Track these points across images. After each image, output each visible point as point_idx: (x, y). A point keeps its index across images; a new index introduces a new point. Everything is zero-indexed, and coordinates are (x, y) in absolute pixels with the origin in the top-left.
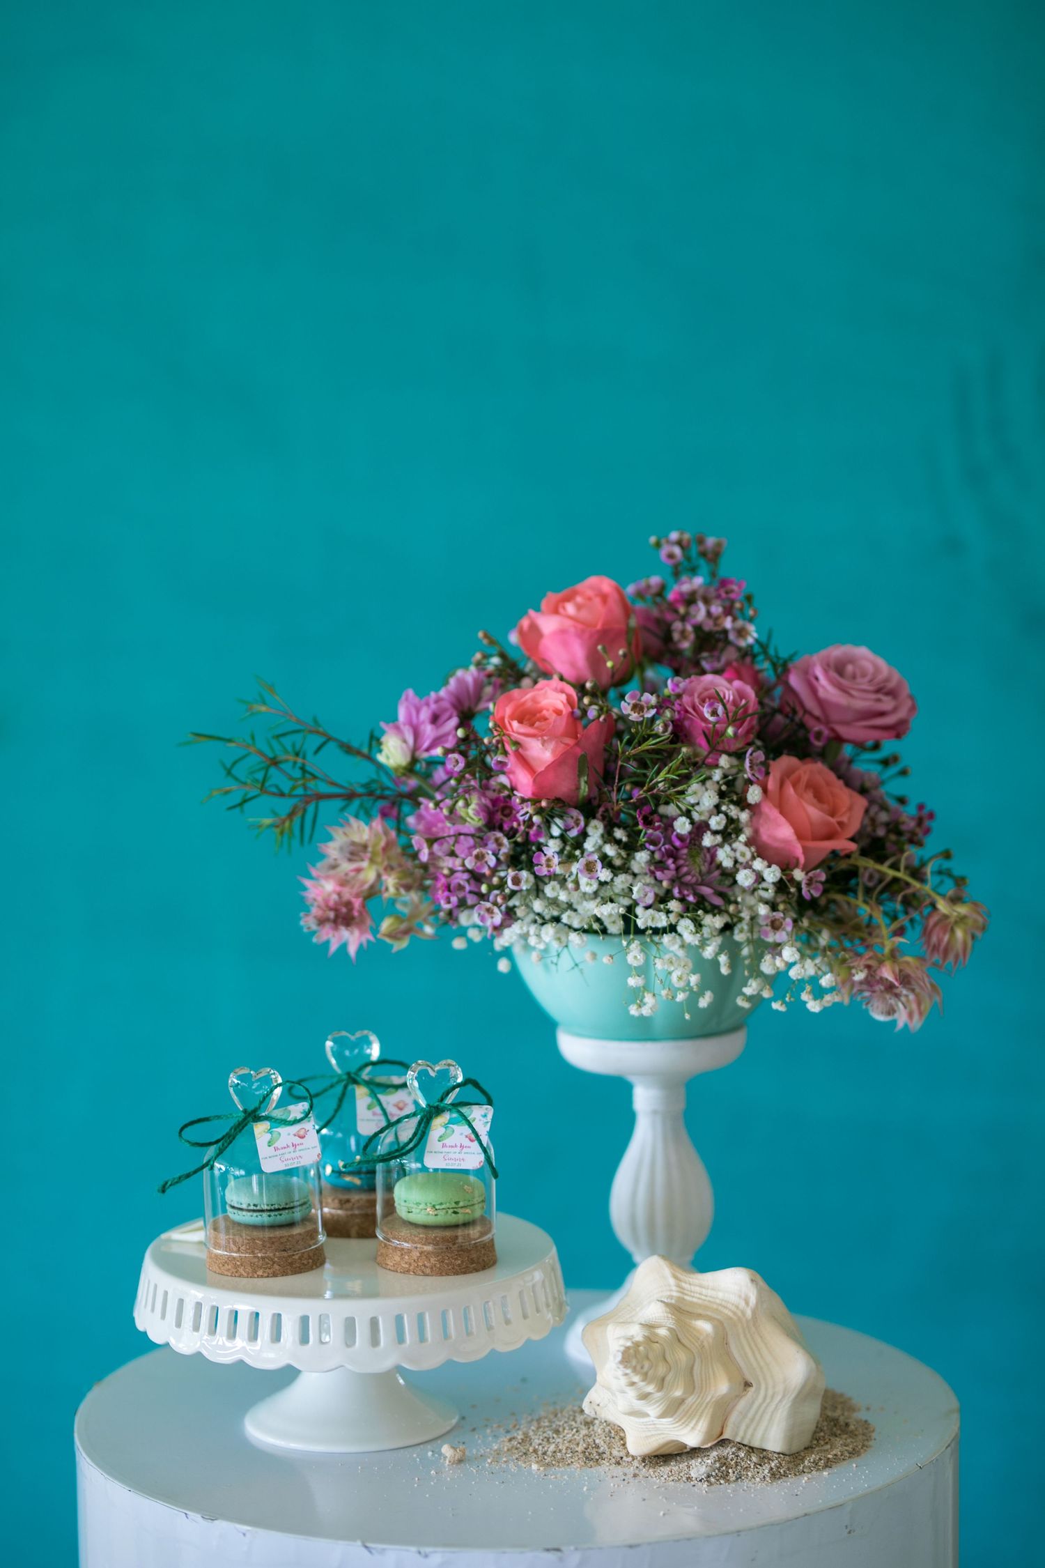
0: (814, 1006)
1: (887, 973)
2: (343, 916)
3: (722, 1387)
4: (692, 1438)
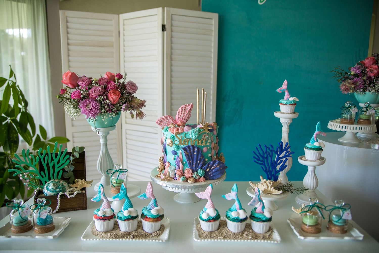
2: (346, 90)
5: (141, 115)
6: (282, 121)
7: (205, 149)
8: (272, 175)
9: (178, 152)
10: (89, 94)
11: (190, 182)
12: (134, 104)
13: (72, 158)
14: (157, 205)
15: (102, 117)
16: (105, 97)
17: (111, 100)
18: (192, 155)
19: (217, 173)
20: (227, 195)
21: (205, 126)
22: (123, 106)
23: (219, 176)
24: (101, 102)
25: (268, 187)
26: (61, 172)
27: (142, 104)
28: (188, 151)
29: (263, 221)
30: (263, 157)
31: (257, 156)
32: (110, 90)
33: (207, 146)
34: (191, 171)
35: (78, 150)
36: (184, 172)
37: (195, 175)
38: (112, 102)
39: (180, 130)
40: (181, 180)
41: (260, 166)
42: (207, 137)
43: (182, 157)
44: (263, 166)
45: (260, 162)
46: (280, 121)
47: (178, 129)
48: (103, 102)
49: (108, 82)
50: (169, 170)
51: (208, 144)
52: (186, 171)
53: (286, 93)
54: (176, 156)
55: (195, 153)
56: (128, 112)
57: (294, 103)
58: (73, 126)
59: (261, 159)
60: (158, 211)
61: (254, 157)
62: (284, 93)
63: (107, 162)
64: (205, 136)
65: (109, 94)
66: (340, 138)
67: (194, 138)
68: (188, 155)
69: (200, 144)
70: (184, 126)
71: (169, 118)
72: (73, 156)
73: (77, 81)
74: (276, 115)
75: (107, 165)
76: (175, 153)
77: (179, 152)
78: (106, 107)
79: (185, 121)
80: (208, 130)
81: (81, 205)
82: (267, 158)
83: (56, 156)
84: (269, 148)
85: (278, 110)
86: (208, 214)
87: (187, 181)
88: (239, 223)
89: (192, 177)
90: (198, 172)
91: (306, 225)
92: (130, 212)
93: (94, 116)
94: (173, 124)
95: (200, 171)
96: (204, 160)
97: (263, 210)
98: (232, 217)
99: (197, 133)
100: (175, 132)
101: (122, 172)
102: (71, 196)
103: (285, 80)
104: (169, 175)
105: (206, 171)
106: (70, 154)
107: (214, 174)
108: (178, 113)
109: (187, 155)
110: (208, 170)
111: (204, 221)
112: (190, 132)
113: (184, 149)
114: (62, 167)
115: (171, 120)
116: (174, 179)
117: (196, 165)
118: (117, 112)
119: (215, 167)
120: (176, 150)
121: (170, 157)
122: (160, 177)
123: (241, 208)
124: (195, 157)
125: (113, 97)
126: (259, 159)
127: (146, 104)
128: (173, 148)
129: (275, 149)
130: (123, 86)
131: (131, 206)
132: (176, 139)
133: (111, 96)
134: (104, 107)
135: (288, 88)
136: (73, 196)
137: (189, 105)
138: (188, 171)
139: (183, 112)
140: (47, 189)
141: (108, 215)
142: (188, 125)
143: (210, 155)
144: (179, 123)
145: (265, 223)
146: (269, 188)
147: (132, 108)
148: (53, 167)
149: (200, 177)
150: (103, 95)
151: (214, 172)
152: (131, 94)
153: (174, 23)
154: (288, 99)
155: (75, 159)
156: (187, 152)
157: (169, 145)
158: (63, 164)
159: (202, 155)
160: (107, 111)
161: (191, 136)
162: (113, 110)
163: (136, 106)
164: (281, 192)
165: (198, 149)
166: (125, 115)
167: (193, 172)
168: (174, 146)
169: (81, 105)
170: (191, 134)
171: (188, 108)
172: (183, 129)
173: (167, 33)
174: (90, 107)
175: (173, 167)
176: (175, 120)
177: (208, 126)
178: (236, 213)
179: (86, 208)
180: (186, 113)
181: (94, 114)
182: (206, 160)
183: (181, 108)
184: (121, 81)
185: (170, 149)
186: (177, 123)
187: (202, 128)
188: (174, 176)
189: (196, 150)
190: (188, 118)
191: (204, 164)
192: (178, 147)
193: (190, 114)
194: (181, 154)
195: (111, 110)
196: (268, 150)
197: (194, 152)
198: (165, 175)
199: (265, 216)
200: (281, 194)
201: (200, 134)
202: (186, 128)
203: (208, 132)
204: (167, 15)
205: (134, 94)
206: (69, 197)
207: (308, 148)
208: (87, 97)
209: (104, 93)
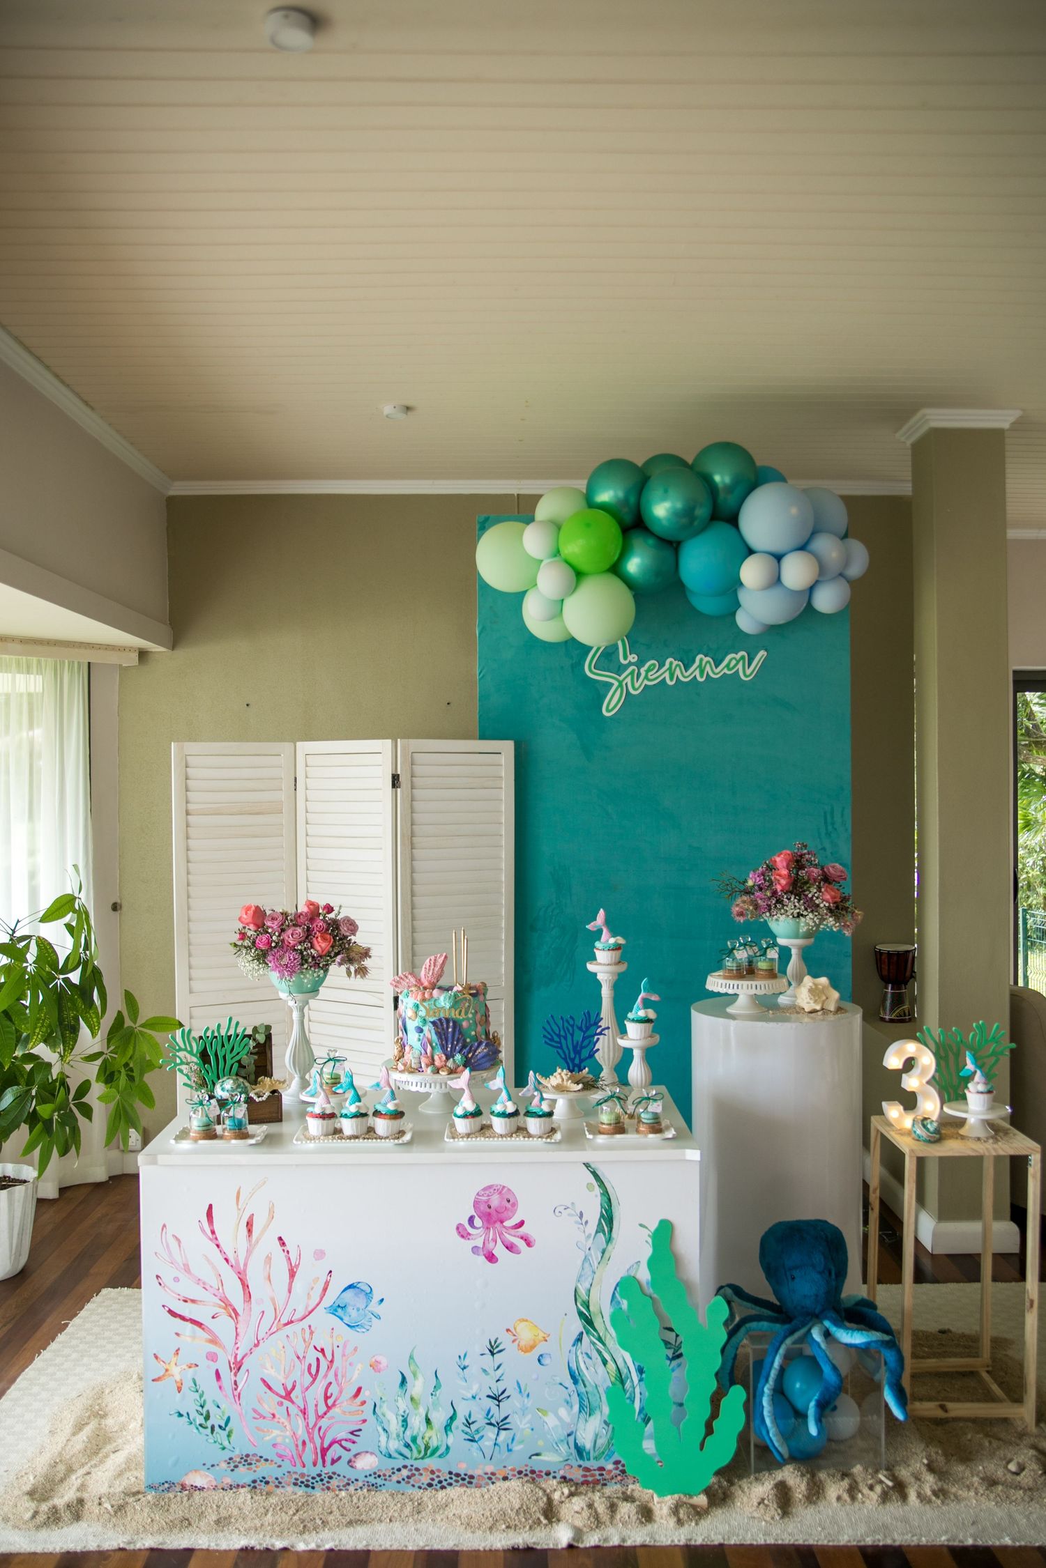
0: (835, 930)
1: (848, 923)
2: (741, 914)
3: (824, 998)
4: (818, 1008)
5: (362, 971)
6: (600, 977)
7: (465, 1024)
8: (575, 1065)
9: (424, 1028)
10: (283, 941)
11: (443, 1073)
12: (353, 955)
13: (252, 1044)
14: (394, 1098)
15: (302, 976)
16: (309, 945)
17: (319, 948)
18: (446, 1033)
19: (484, 1060)
20: (491, 1082)
21: (464, 988)
22: (338, 959)
23: (488, 1064)
24: (301, 953)
25: (563, 1080)
26: (236, 1065)
27: (366, 954)
28: (439, 1026)
29: (540, 1116)
30: (559, 1036)
31: (549, 1033)
32: (315, 934)
33: (468, 1019)
34: (444, 1058)
35: (262, 1030)
36: (433, 1060)
37: (450, 1063)
38: (320, 952)
39: (426, 996)
40: (429, 1070)
41: (555, 1050)
42: (467, 1004)
43: (430, 1037)
44: (560, 1051)
45: (553, 1043)
46: (598, 977)
47: (424, 993)
48: (305, 953)
49: (312, 920)
50: (410, 1057)
51: (470, 1016)
52: (436, 1058)
53: (605, 930)
54: (422, 1035)
55: (450, 1030)
56: (344, 968)
57: (617, 947)
58: (191, 992)
59: (556, 1039)
60: (396, 1105)
61: (545, 1036)
62: (600, 932)
63: (304, 1051)
64: (464, 1004)
65: (314, 939)
66: (730, 1007)
67: (448, 1006)
68: (440, 1033)
69: (458, 1016)
70: (433, 989)
71: (410, 977)
72: (254, 1040)
73: (264, 919)
74: (591, 967)
75: (305, 1058)
76: (420, 1030)
77: (426, 1029)
78: (310, 960)
79: (435, 981)
80: (471, 994)
81: (274, 1115)
82: (566, 1038)
83: (229, 1040)
84: (568, 1022)
85: (593, 958)
86: (464, 1108)
87: (438, 1072)
88: (507, 1119)
89: (445, 1066)
90: (456, 1058)
91: (603, 1123)
92: (358, 1107)
93: (291, 975)
94: (416, 986)
95: (458, 1057)
96: (465, 1041)
97: (540, 1102)
98: (496, 1112)
99: (452, 998)
100: (419, 997)
101: (339, 1061)
102: (260, 1099)
103: (601, 910)
104: (411, 1064)
105: (466, 1057)
106: (249, 1036)
107: (479, 1062)
108: (423, 969)
109: (438, 1033)
110: (470, 1055)
111: (459, 1117)
112: (442, 998)
113: (434, 1023)
114: (237, 1058)
115: (413, 980)
116: (419, 1070)
117: (451, 1048)
118: (326, 969)
119: (482, 1050)
120: (421, 1025)
121: (413, 1038)
122: (397, 1069)
123: (510, 1099)
124: (450, 1036)
125: (321, 945)
126: (552, 1040)
127: (372, 953)
128: (418, 1022)
129: (578, 1023)
130: (335, 924)
131: (360, 1101)
132: (421, 1008)
133: (318, 943)
134: (306, 961)
135: (607, 922)
136: (264, 1098)
137: (441, 955)
138: (439, 1057)
139: (432, 967)
140: (223, 1089)
141: (328, 1112)
142: (440, 988)
143: (473, 1033)
144: (426, 984)
145: (543, 1119)
146: (565, 1083)
147: (350, 960)
148: (224, 1057)
149: (459, 1066)
150: (304, 942)
151: (480, 1059)
152: (346, 937)
153: (418, 770)
154: (607, 939)
155: (258, 1045)
156: (437, 1027)
157: (410, 1018)
158: (238, 1053)
159: (460, 1033)
160: (311, 967)
161: (443, 1004)
162: (321, 965)
163: (357, 957)
164: (580, 1086)
165: (455, 1022)
166: (337, 971)
167: (448, 1059)
168: (418, 1019)
169: (270, 958)
170: (444, 1001)
171: (440, 961)
172: (431, 994)
173: (402, 792)
174: (285, 961)
175: (417, 1053)
176: (420, 980)
177: (471, 988)
178: (502, 1105)
179: (281, 1120)
180: (437, 969)
181: (292, 973)
182: (468, 1040)
183: (428, 960)
184: (332, 915)
185: (411, 1025)
186: (422, 984)
187: (460, 992)
188: (418, 1065)
189: (451, 1024)
190: (440, 976)
191: (464, 1047)
192: (425, 1021)
193: (442, 970)
194: (430, 1032)
195: (317, 965)
196: (566, 1024)
197: (448, 1028)
198: (405, 1065)
199: (542, 1110)
200: (579, 1090)
201: (456, 1002)
202: (436, 992)
203: (469, 997)
204: (403, 755)
205: (353, 938)
206: (257, 1100)
207: (630, 1020)
208: (281, 945)
209: (307, 938)
